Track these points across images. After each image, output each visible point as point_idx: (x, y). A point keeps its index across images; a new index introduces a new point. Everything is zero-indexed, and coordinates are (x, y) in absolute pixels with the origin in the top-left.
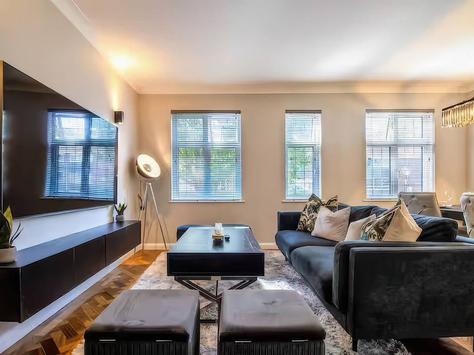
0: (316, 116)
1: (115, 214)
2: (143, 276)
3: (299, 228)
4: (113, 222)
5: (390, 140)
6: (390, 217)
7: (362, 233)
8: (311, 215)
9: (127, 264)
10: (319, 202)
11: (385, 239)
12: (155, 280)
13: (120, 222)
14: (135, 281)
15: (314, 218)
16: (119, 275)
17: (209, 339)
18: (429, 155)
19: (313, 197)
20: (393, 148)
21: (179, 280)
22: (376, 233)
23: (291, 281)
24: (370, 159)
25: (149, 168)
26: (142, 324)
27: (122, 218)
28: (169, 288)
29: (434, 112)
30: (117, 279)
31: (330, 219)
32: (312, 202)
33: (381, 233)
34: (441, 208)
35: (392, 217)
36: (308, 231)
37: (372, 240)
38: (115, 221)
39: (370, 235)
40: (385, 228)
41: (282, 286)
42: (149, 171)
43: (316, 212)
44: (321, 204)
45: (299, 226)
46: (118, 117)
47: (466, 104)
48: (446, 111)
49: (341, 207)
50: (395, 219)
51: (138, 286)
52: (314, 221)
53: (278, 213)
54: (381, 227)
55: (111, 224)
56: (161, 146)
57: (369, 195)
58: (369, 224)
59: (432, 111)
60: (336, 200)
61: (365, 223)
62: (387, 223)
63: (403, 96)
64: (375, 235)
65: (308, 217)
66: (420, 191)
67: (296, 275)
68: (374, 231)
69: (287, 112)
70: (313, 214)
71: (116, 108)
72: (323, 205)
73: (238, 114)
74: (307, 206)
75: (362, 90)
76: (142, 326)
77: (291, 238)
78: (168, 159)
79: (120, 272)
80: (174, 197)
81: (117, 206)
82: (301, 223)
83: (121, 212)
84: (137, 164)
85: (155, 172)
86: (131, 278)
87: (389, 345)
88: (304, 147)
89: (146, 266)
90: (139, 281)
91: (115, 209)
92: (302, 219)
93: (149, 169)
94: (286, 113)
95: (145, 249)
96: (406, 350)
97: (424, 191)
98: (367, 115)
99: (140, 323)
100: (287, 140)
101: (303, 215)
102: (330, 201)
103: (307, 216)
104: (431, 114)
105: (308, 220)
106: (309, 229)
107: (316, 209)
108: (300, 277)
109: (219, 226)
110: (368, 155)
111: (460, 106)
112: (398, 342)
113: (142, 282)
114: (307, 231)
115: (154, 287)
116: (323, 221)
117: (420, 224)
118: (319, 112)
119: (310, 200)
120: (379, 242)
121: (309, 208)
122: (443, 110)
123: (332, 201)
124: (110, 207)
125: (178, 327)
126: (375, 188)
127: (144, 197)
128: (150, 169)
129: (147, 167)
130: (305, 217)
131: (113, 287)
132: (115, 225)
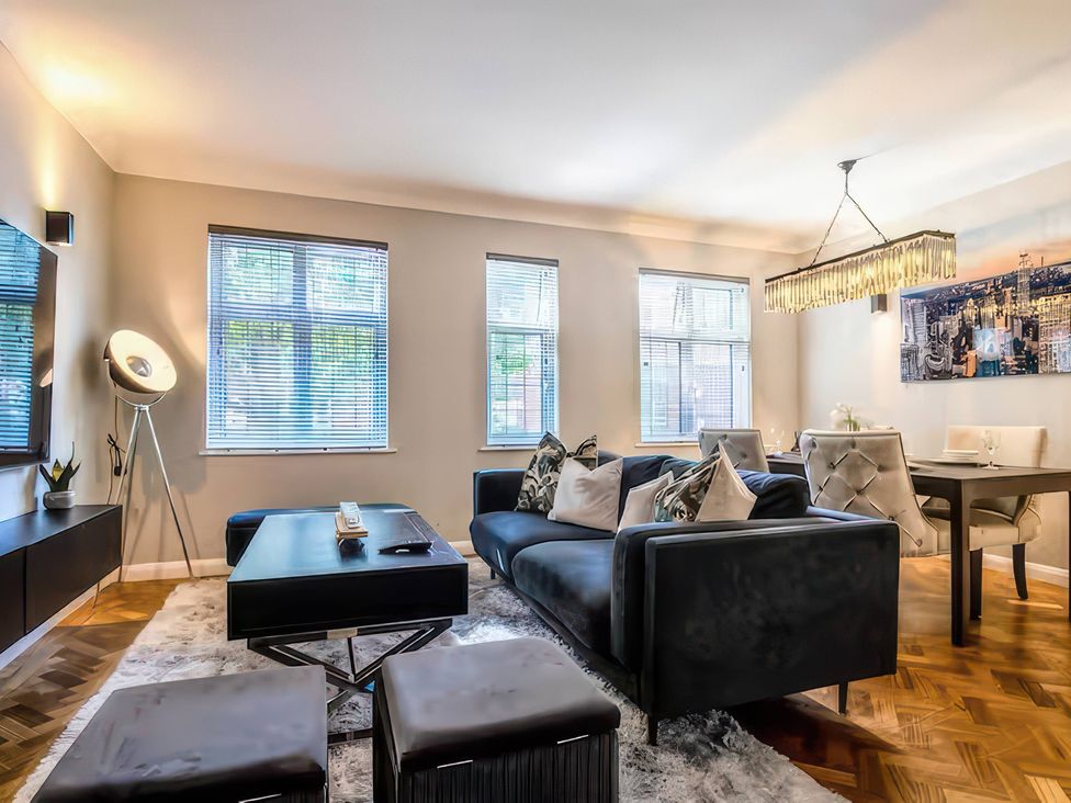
0: (548, 271)
1: (42, 487)
2: (131, 652)
3: (520, 505)
4: (35, 512)
5: (680, 330)
6: (708, 476)
7: (657, 508)
8: (545, 476)
9: (75, 623)
10: (560, 448)
11: (702, 517)
12: (172, 658)
13: (56, 512)
14: (111, 667)
15: (552, 482)
16: (58, 654)
17: (343, 781)
18: (742, 359)
19: (548, 440)
20: (683, 345)
21: (260, 648)
22: (684, 508)
23: (512, 620)
24: (646, 364)
25: (145, 366)
26: (193, 769)
27: (66, 500)
28: (214, 671)
29: (748, 284)
30: (52, 666)
31: (586, 484)
32: (547, 449)
33: (694, 506)
34: (768, 457)
35: (712, 475)
36: (540, 512)
37: (677, 522)
38: (41, 507)
39: (674, 512)
40: (700, 498)
41: (493, 634)
42: (141, 374)
43: (556, 470)
44: (563, 454)
45: (520, 501)
46: (57, 226)
47: (802, 273)
48: (771, 283)
49: (604, 459)
50: (718, 478)
51: (121, 678)
52: (552, 488)
53: (475, 474)
54: (693, 496)
55: (29, 517)
56: (179, 310)
57: (646, 436)
58: (671, 491)
59: (746, 281)
60: (594, 445)
61: (660, 488)
62: (703, 486)
63: (702, 248)
64: (683, 512)
65: (540, 481)
66: (728, 427)
67: (518, 608)
68: (681, 503)
69: (489, 256)
70: (549, 474)
71: (52, 201)
72: (569, 456)
73: (380, 250)
74: (535, 457)
75: (632, 228)
76: (195, 773)
77: (509, 527)
78: (198, 346)
79: (58, 647)
80: (213, 442)
81: (49, 467)
82: (525, 495)
83: (60, 484)
84: (107, 355)
85: (161, 376)
86: (96, 661)
87: (710, 723)
88: (524, 334)
89: (139, 625)
90: (123, 665)
91: (40, 476)
92: (526, 487)
93: (143, 369)
94: (488, 258)
95: (127, 578)
96: (739, 727)
97: (734, 427)
98: (641, 278)
99: (190, 765)
100: (491, 316)
101: (528, 476)
102: (583, 447)
103: (537, 478)
104: (745, 286)
105: (540, 487)
106: (541, 507)
107: (555, 464)
108: (526, 611)
109: (350, 509)
110: (644, 357)
111: (794, 276)
112: (723, 713)
113: (132, 669)
114: (537, 510)
115: (174, 675)
116: (571, 488)
117: (752, 487)
118: (554, 263)
119: (542, 445)
120: (691, 524)
121: (541, 462)
122: (767, 281)
123: (587, 446)
124: (27, 470)
125: (294, 759)
126: (656, 421)
127: (127, 444)
128: (146, 368)
129: (138, 363)
130: (532, 482)
131: (42, 690)
132: (40, 519)
